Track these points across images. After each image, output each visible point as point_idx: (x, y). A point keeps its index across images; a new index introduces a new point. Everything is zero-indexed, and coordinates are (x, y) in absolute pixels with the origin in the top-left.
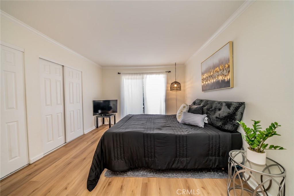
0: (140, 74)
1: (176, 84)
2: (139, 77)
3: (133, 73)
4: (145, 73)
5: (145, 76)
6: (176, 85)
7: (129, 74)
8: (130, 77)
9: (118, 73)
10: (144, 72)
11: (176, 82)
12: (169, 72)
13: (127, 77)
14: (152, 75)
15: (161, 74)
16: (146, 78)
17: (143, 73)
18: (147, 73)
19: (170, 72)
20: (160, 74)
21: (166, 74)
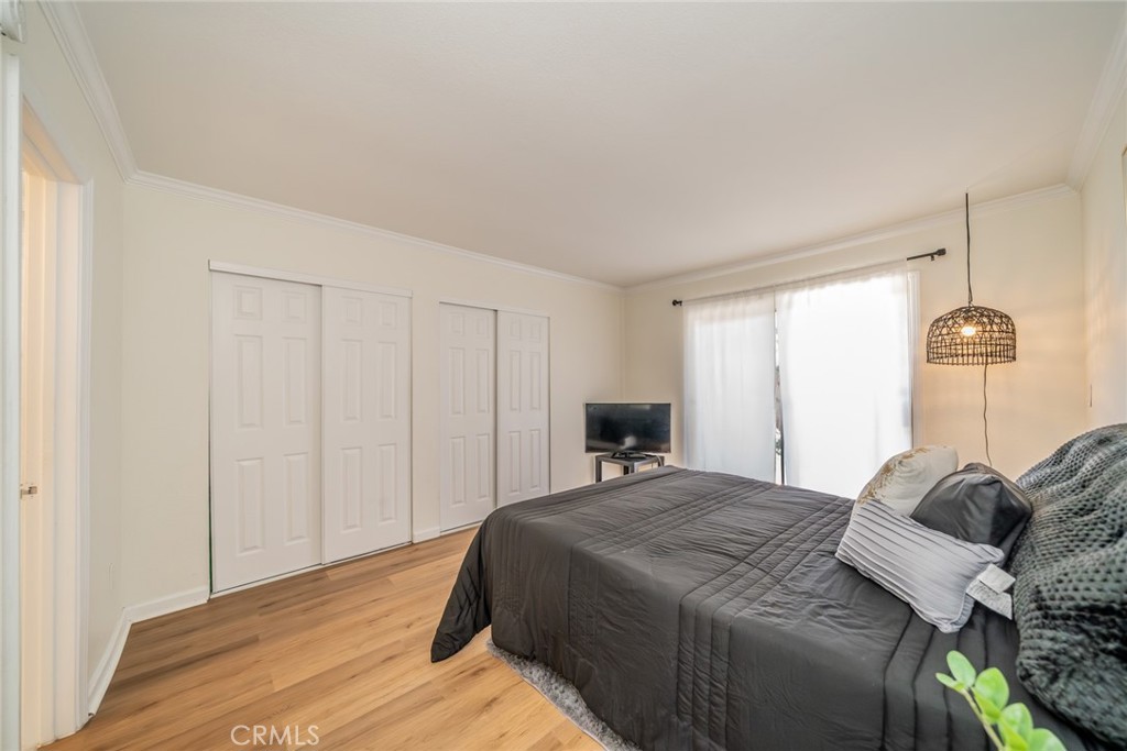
0: (759, 292)
1: (967, 319)
2: (755, 305)
3: (728, 294)
4: (786, 284)
5: (784, 298)
6: (969, 331)
7: (715, 299)
8: (718, 309)
9: (675, 303)
10: (781, 281)
11: (969, 313)
12: (932, 255)
13: (706, 311)
14: (822, 287)
15: (880, 276)
16: (790, 305)
17: (774, 289)
18: (796, 285)
19: (942, 252)
20: (868, 279)
21: (913, 270)
